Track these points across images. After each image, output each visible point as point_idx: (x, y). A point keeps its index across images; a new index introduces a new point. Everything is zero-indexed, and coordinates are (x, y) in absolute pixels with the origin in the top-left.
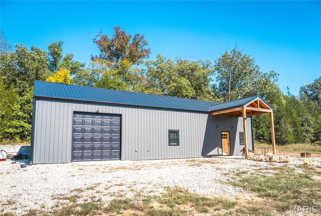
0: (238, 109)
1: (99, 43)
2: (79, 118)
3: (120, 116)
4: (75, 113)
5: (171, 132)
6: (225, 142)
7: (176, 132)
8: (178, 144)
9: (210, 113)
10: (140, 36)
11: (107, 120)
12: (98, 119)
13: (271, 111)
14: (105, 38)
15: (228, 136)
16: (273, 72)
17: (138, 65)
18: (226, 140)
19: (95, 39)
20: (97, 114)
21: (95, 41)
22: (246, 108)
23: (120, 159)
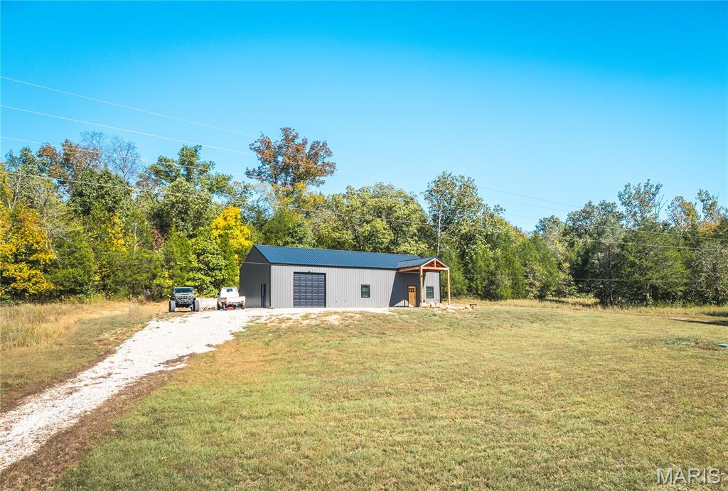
0: (417, 268)
1: (258, 150)
2: (297, 276)
3: (325, 274)
4: (295, 273)
5: (363, 286)
6: (412, 295)
7: (368, 287)
8: (369, 297)
9: (398, 269)
10: (321, 144)
11: (315, 277)
12: (309, 277)
13: (448, 269)
14: (267, 144)
15: (415, 290)
16: (498, 206)
17: (318, 186)
18: (412, 293)
19: (253, 144)
20: (309, 273)
21: (252, 147)
22: (422, 267)
23: (325, 306)
